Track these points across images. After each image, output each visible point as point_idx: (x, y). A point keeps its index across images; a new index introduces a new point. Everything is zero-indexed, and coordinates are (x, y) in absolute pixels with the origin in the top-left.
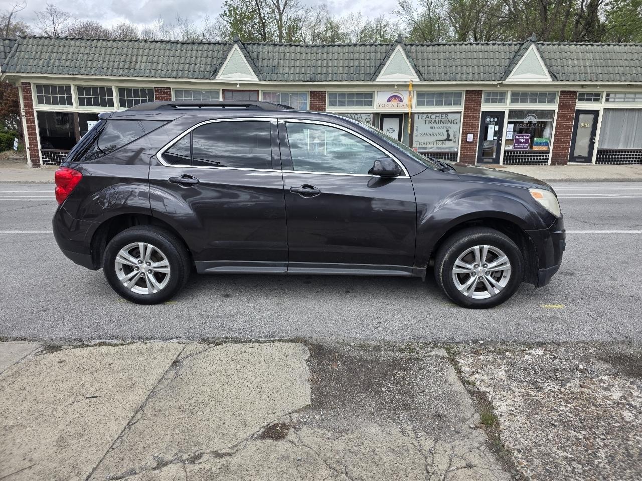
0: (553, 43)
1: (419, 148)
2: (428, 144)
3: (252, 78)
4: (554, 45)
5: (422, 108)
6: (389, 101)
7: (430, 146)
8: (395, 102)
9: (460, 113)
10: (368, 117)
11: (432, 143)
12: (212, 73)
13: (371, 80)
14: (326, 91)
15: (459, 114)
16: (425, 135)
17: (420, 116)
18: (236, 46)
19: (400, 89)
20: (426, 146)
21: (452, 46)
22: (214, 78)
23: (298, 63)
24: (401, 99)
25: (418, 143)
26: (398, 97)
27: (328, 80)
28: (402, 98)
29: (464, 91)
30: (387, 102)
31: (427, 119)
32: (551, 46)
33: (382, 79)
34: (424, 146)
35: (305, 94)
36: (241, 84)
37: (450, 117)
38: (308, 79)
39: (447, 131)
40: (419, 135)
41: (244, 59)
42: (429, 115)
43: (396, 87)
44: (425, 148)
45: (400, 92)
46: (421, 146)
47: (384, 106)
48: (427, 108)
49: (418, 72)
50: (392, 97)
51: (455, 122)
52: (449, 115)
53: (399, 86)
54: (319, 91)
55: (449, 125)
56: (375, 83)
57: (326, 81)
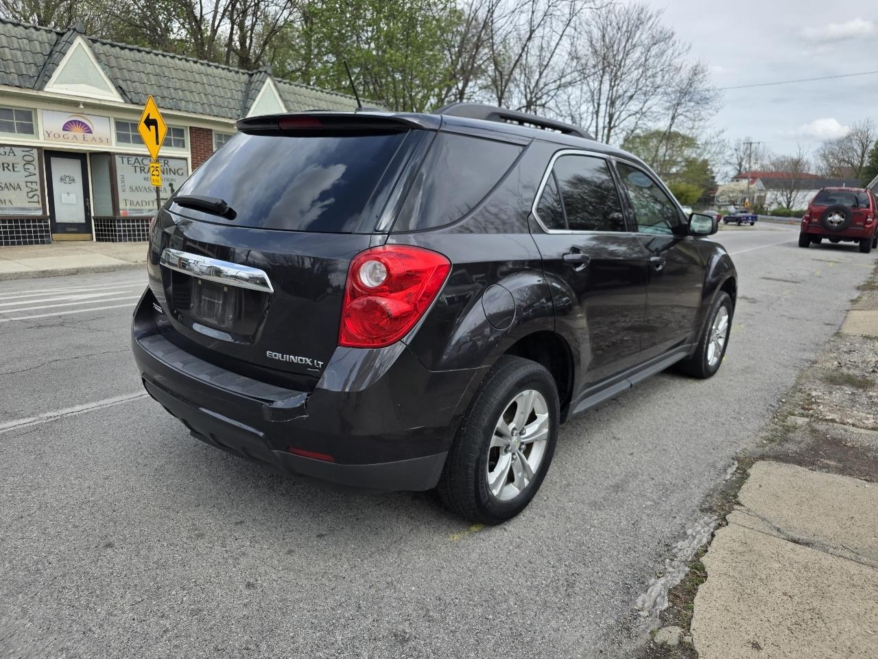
0: (285, 81)
1: (130, 210)
2: (144, 204)
4: (285, 83)
5: (125, 146)
6: (66, 127)
7: (147, 207)
8: (78, 132)
9: (185, 159)
10: (27, 153)
11: (151, 203)
13: (33, 88)
15: (185, 161)
16: (138, 189)
17: (125, 160)
19: (88, 111)
20: (141, 207)
21: (160, 57)
24: (89, 129)
25: (128, 202)
26: (83, 123)
28: (92, 128)
29: (186, 127)
30: (64, 129)
31: (136, 164)
32: (282, 84)
33: (54, 88)
34: (138, 207)
37: (172, 164)
39: (171, 185)
40: (127, 188)
42: (140, 159)
43: (82, 107)
44: (141, 211)
45: (86, 116)
46: (133, 207)
47: (58, 137)
48: (134, 147)
49: (119, 89)
50: (71, 122)
51: (180, 172)
52: (169, 160)
53: (86, 105)
55: (172, 176)
56: (41, 94)
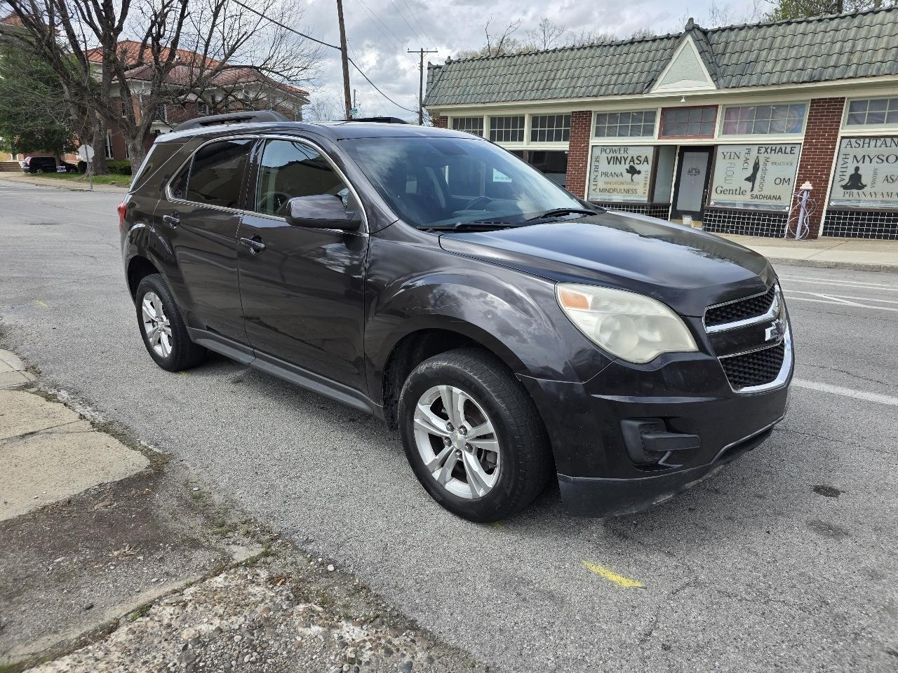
3: (708, 86)
12: (646, 85)
14: (844, 98)
18: (689, 38)
22: (648, 92)
23: (793, 53)
27: (846, 76)
35: (803, 106)
36: (687, 98)
38: (806, 79)
41: (698, 56)
54: (830, 99)
57: (842, 78)
